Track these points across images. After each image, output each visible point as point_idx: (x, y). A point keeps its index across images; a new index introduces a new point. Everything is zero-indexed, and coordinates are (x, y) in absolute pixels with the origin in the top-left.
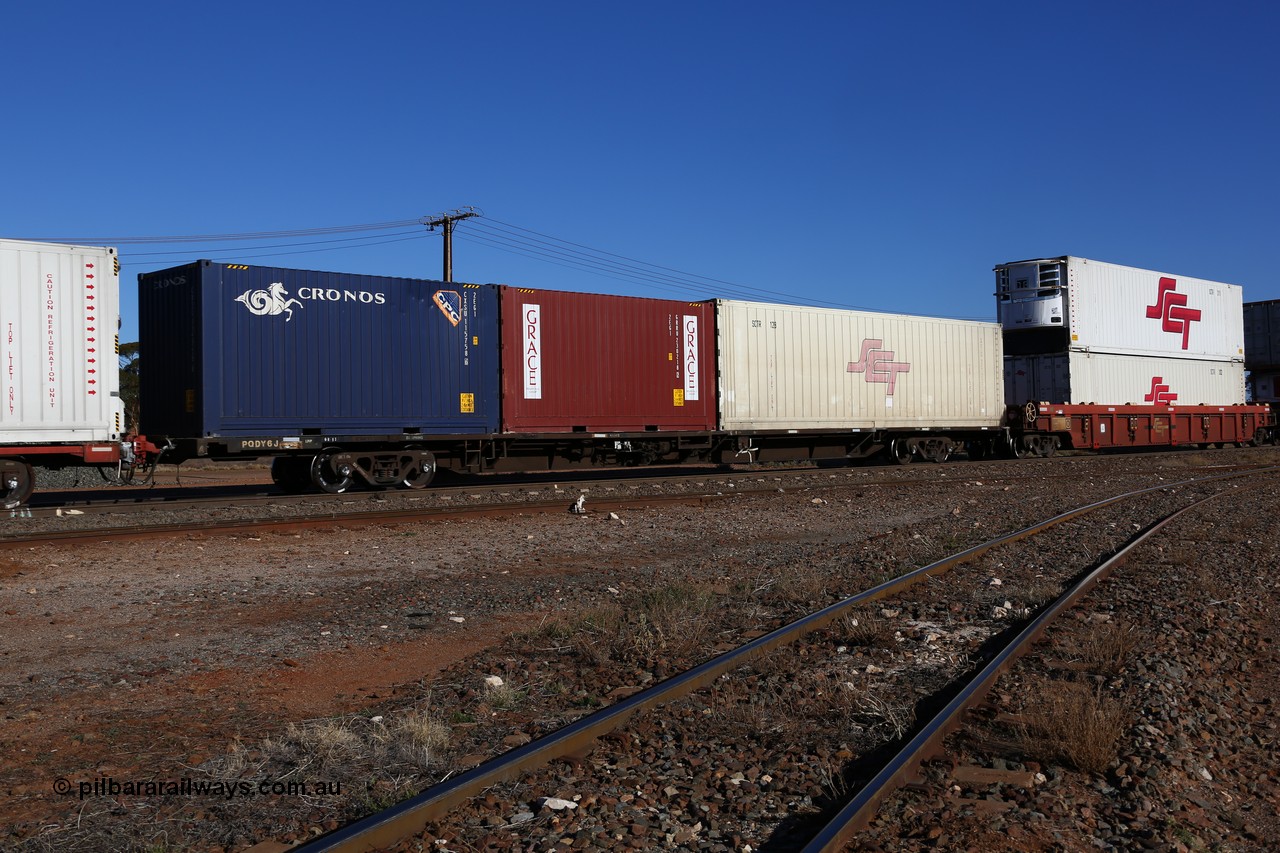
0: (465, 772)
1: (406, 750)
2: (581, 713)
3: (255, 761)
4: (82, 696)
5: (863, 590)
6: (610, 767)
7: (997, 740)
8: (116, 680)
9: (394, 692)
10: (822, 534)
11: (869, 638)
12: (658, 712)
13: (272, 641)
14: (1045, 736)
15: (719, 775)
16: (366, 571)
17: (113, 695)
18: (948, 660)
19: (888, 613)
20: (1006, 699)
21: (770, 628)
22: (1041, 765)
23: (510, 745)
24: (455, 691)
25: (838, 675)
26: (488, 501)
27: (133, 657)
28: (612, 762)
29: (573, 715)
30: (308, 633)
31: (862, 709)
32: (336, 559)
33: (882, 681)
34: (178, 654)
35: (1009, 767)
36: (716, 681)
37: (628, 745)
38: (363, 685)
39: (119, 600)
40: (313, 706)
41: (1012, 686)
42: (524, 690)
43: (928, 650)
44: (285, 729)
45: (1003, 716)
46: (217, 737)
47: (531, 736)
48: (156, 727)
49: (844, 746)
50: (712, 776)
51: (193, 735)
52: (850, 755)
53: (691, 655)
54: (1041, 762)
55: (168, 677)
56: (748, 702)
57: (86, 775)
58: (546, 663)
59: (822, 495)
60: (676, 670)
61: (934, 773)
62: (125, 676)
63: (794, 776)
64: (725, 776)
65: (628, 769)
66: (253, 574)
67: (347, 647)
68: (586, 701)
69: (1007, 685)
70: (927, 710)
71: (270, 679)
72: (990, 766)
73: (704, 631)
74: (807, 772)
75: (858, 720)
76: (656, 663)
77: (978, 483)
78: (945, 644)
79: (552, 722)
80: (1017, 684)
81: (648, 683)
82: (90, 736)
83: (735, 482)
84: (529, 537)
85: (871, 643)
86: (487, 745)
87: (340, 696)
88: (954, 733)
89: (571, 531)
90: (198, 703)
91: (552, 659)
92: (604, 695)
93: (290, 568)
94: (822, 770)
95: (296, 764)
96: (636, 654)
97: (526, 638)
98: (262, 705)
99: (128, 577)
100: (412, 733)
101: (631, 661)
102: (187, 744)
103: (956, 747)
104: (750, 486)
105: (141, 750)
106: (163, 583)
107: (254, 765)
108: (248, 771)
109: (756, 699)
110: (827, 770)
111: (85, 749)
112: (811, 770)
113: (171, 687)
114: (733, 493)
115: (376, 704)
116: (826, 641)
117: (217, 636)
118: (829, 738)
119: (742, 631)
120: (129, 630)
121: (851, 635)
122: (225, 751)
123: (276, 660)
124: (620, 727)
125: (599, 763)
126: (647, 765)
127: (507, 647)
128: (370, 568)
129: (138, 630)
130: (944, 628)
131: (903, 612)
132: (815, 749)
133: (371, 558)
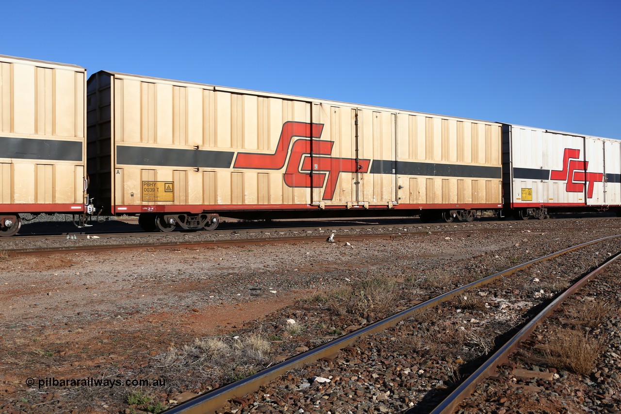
0: (278, 363)
1: (250, 352)
2: (332, 337)
3: (180, 355)
4: (101, 322)
5: (471, 282)
6: (345, 363)
7: (535, 357)
8: (116, 316)
9: (244, 325)
10: (450, 255)
11: (472, 306)
12: (369, 338)
13: (187, 300)
14: (559, 356)
15: (398, 369)
16: (230, 268)
17: (115, 322)
18: (511, 318)
19: (482, 294)
20: (540, 337)
21: (424, 300)
22: (557, 370)
23: (299, 352)
24: (273, 325)
25: (457, 323)
26: (287, 235)
27: (124, 305)
28: (347, 361)
29: (328, 338)
30: (203, 297)
31: (468, 340)
32: (216, 262)
33: (479, 326)
34: (144, 305)
35: (541, 370)
36: (397, 324)
37: (355, 354)
38: (229, 322)
39: (116, 278)
40: (206, 330)
41: (543, 331)
42: (305, 326)
43: (501, 312)
44: (194, 341)
45: (538, 345)
46: (163, 344)
47: (309, 347)
48: (135, 338)
49: (459, 357)
50: (395, 369)
51: (152, 342)
52: (462, 362)
53: (385, 311)
54: (557, 368)
55: (140, 315)
56: (413, 335)
57: (104, 358)
58: (316, 313)
59: (450, 235)
60: (378, 319)
61: (503, 371)
62: (120, 314)
63: (435, 370)
64: (401, 369)
65: (355, 365)
66: (177, 268)
67: (221, 304)
68: (335, 332)
69: (540, 331)
70: (500, 341)
71: (186, 318)
72: (531, 369)
73: (391, 300)
74: (441, 369)
75: (466, 345)
76: (368, 315)
77: (528, 231)
78: (510, 310)
79: (319, 342)
80: (546, 330)
81: (364, 324)
82: (105, 341)
83: (407, 228)
84: (308, 253)
85: (473, 308)
86: (288, 351)
87: (219, 326)
88: (513, 353)
89: (327, 251)
90: (154, 327)
91: (319, 312)
92: (343, 329)
93: (195, 265)
94: (449, 369)
95: (200, 357)
96: (359, 310)
97: (306, 301)
98: (183, 329)
99: (120, 268)
100: (253, 345)
101: (356, 314)
102: (149, 346)
103: (515, 359)
104: (414, 231)
105: (129, 348)
106: (136, 271)
107: (180, 357)
108: (177, 359)
109: (417, 333)
110: (451, 368)
111: (104, 347)
112: (443, 368)
113: (141, 320)
114: (406, 234)
115: (236, 330)
116: (451, 307)
117: (161, 297)
118: (452, 353)
119: (410, 301)
120: (121, 293)
121: (463, 304)
122: (166, 350)
123: (189, 309)
124: (351, 345)
125: (341, 362)
126: (364, 363)
127: (297, 305)
128: (232, 266)
129: (126, 293)
130: (510, 302)
131: (489, 293)
132: (445, 358)
133: (232, 262)
